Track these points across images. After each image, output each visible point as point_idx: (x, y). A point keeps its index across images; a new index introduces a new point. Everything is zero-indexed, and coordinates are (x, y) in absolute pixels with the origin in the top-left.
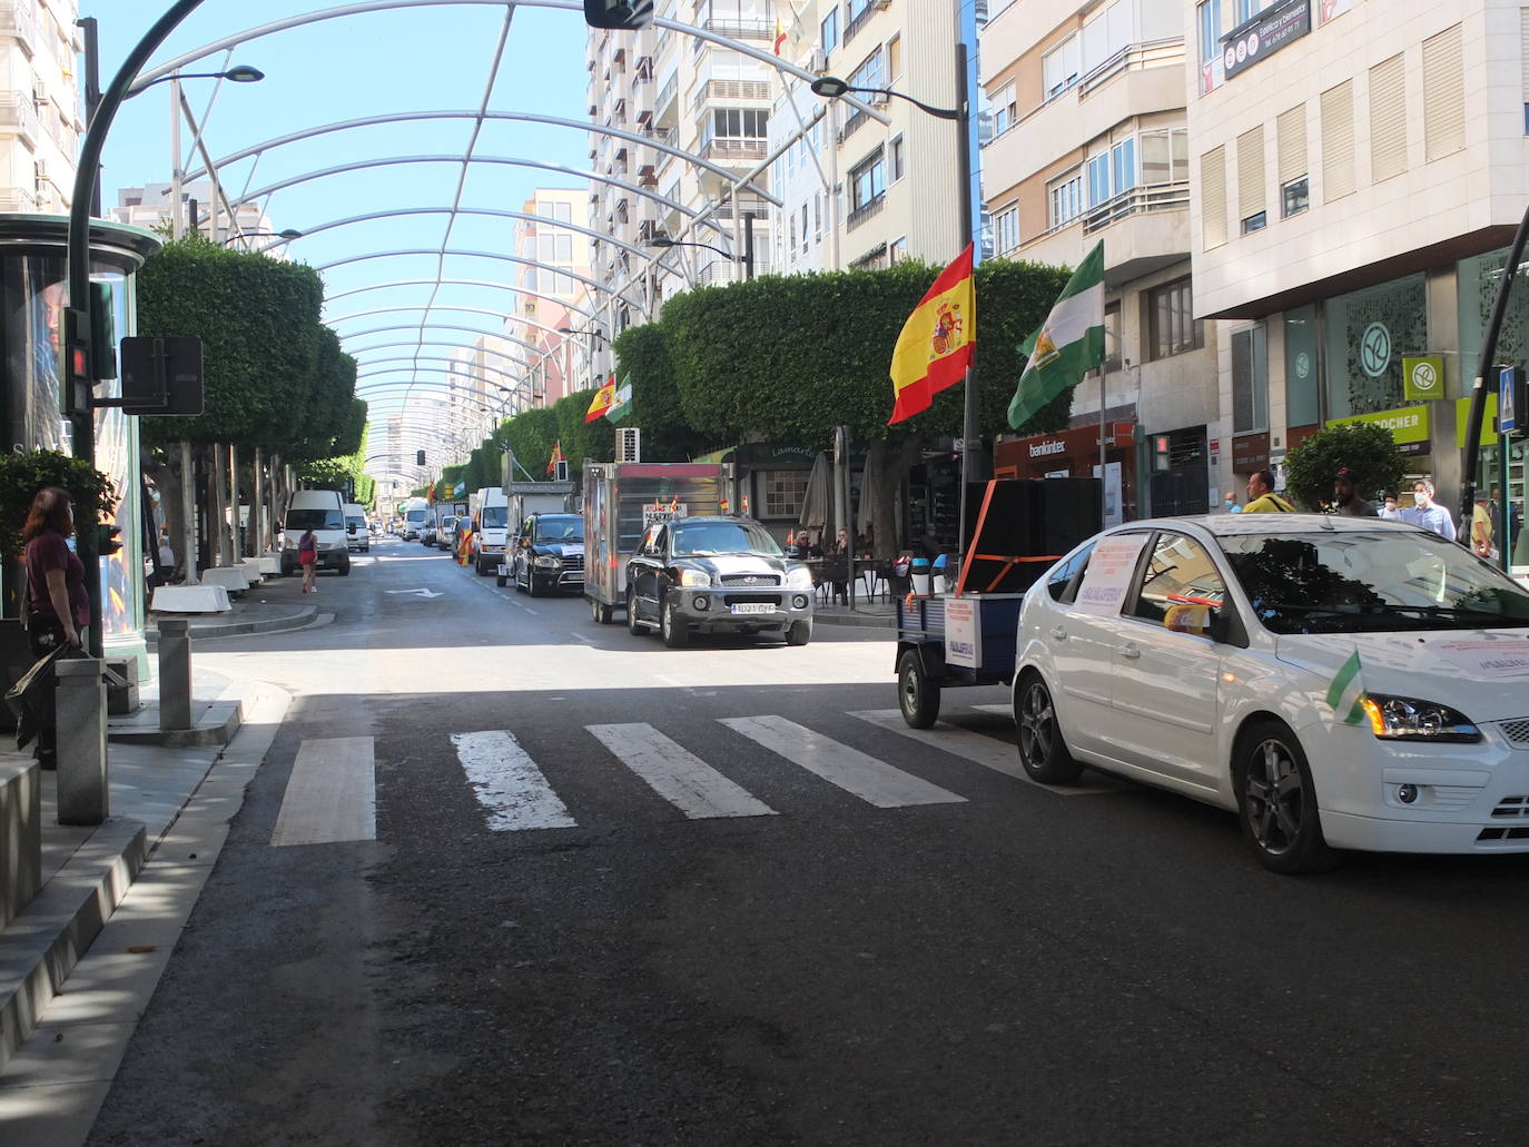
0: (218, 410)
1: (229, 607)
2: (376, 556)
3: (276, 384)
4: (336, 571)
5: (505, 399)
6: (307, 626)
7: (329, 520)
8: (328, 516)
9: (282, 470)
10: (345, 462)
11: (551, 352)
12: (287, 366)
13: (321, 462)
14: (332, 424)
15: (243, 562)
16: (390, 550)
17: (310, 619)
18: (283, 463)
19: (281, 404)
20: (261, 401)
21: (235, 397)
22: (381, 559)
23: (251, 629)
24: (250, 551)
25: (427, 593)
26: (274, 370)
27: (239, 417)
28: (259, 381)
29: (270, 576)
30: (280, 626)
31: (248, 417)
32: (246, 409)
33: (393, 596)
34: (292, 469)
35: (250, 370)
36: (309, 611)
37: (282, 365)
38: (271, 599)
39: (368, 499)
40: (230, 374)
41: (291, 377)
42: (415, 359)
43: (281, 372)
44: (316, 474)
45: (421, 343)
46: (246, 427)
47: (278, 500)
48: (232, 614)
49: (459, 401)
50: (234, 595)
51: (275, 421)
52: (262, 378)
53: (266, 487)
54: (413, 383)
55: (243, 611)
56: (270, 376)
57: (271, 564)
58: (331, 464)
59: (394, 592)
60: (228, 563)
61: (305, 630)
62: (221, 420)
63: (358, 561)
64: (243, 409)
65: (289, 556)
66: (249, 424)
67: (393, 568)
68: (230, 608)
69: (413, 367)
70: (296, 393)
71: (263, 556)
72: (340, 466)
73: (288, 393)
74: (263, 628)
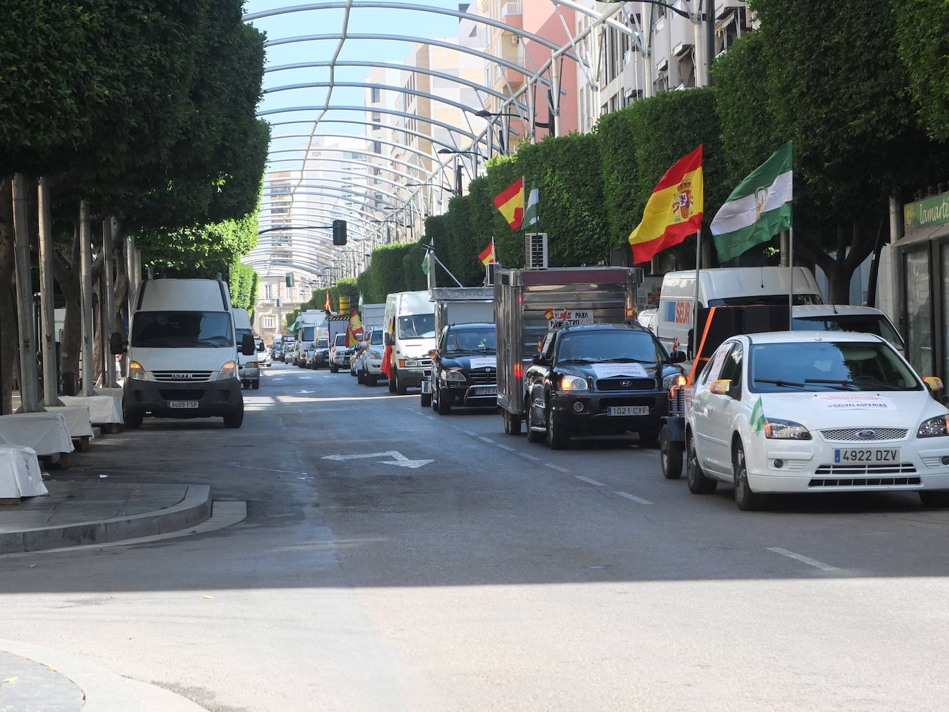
0: (24, 99)
1: (42, 489)
2: (273, 396)
3: (136, 49)
4: (221, 419)
5: (477, 134)
6: (198, 529)
7: (206, 330)
8: (203, 324)
9: (119, 247)
10: (226, 229)
11: (572, 41)
12: (157, 15)
13: (187, 232)
14: (220, 151)
15: (60, 404)
16: (292, 385)
17: (204, 512)
18: (123, 232)
19: (145, 90)
20: (107, 81)
21: (56, 71)
22: (285, 399)
23: (90, 535)
24: (70, 385)
25: (403, 461)
26: (132, 20)
27: (64, 112)
28: (103, 42)
29: (104, 429)
30: (147, 528)
31: (82, 115)
32: (78, 96)
33: (337, 466)
34: (137, 244)
35: (86, 17)
36: (198, 497)
37: (146, 11)
38: (116, 471)
39: (248, 303)
40: (46, 27)
41: (163, 37)
42: (333, 65)
43: (144, 26)
44: (175, 255)
45: (345, 37)
46: (77, 133)
47: (115, 296)
48: (49, 505)
49: (386, 151)
50: (50, 465)
51: (133, 123)
52: (107, 36)
53: (97, 274)
54: (326, 109)
55: (71, 497)
56: (124, 34)
57: (107, 408)
58: (204, 236)
59: (338, 458)
60: (35, 405)
61: (195, 537)
62: (29, 118)
63: (253, 403)
64: (73, 95)
65: (137, 393)
66: (82, 127)
67: (314, 415)
68: (44, 490)
69: (328, 80)
70: (173, 70)
71: (92, 393)
72: (218, 239)
73: (160, 70)
74: (112, 534)
